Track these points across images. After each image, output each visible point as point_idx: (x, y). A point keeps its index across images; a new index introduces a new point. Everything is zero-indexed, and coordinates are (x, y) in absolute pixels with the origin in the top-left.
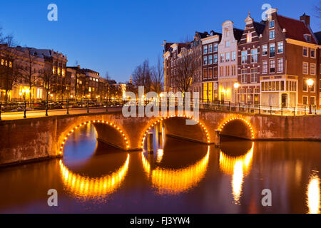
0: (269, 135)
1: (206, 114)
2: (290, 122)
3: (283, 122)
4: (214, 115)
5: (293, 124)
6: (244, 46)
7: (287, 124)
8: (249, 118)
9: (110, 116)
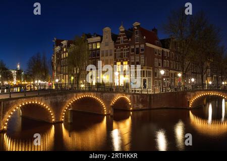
0: (141, 106)
1: (104, 94)
2: (152, 97)
3: (148, 98)
4: (108, 95)
5: (154, 99)
6: (118, 46)
7: (150, 99)
8: (129, 96)
9: (41, 98)
